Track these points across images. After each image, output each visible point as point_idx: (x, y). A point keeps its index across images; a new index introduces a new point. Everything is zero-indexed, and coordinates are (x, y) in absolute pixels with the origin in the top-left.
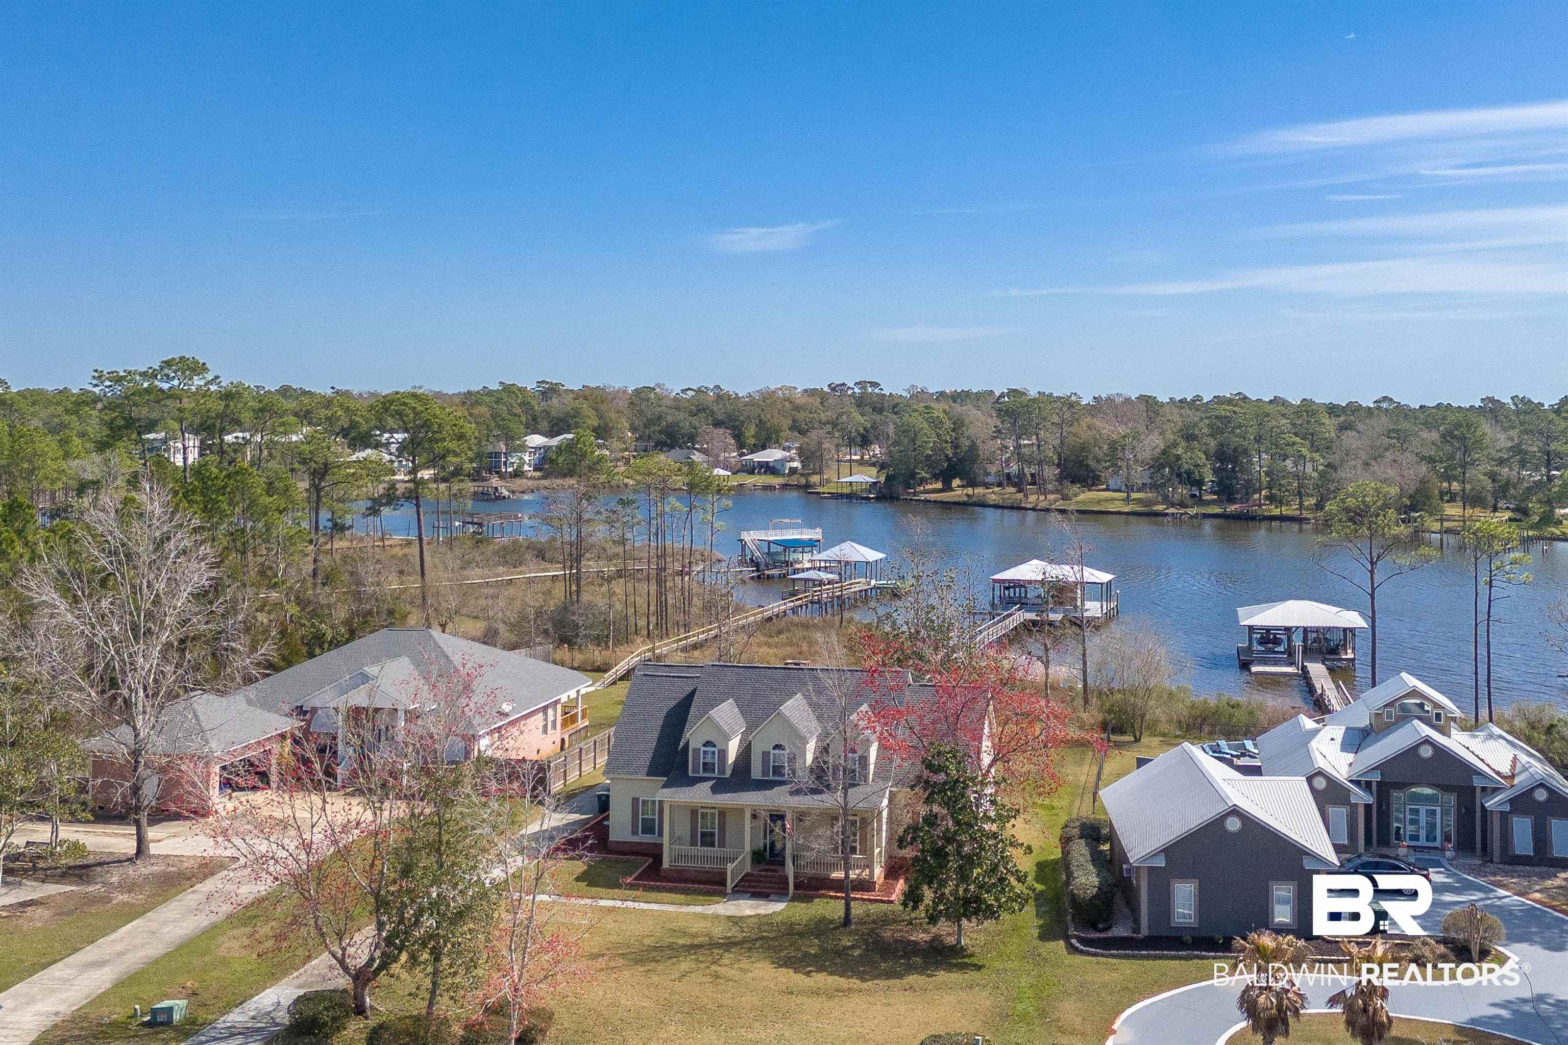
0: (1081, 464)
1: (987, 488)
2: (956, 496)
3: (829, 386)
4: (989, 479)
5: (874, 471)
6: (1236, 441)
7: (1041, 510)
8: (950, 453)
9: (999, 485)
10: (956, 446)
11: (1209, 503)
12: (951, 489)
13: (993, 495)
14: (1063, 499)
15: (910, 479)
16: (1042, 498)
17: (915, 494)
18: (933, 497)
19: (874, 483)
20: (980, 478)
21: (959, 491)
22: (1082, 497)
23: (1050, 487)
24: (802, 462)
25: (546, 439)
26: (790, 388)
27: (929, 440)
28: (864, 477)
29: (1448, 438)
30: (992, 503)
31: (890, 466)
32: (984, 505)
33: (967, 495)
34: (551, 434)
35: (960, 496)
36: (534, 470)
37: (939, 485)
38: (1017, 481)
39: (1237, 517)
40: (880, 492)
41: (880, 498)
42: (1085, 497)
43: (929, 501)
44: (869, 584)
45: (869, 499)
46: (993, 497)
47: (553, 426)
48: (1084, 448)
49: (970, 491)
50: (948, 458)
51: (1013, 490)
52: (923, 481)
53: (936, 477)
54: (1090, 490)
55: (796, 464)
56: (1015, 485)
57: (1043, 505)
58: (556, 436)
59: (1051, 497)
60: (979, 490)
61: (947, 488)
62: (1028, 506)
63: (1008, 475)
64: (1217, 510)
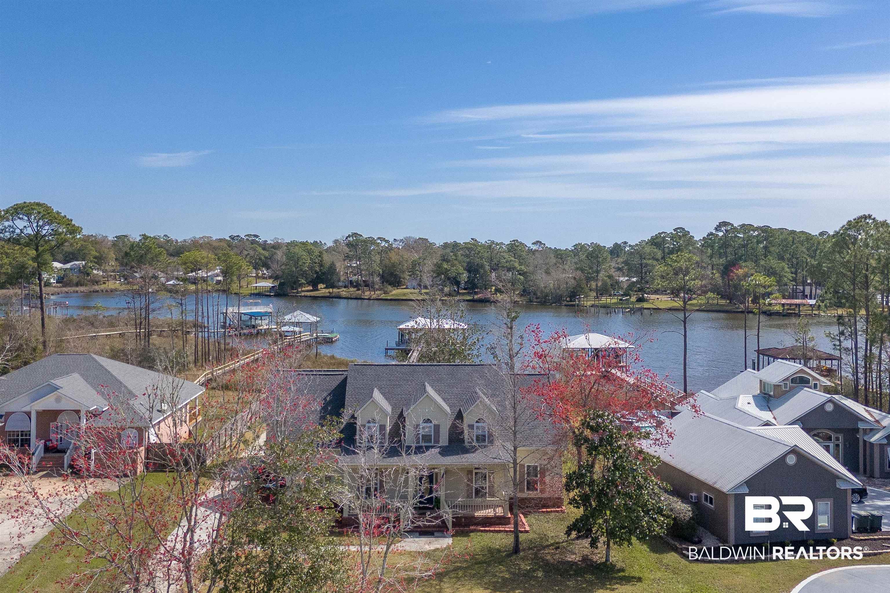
0: (392, 274)
1: (338, 289)
2: (322, 293)
3: (230, 237)
4: (340, 284)
5: (271, 281)
6: (477, 261)
7: (373, 299)
8: (317, 269)
9: (345, 287)
10: (321, 265)
11: (463, 294)
12: (317, 290)
13: (343, 292)
14: (384, 293)
15: (295, 284)
16: (373, 293)
17: (297, 293)
18: (308, 294)
19: (273, 287)
20: (336, 284)
21: (322, 290)
22: (394, 292)
23: (377, 287)
24: (223, 277)
25: (62, 265)
26: (208, 237)
27: (306, 261)
28: (268, 284)
29: (590, 258)
30: (344, 296)
31: (281, 277)
32: (339, 297)
33: (329, 292)
34: (65, 262)
35: (324, 293)
36: (57, 283)
37: (311, 288)
38: (357, 285)
39: (481, 301)
40: (276, 292)
41: (277, 295)
42: (395, 292)
43: (306, 296)
44: (312, 336)
45: (270, 296)
46: (344, 293)
47: (66, 257)
48: (393, 266)
49: (331, 290)
50: (316, 272)
51: (355, 289)
52: (301, 285)
53: (309, 284)
54: (397, 289)
55: (219, 278)
56: (355, 287)
57: (374, 296)
58: (68, 263)
59: (378, 292)
60: (335, 290)
61: (315, 289)
62: (366, 297)
63: (351, 281)
64: (469, 298)
